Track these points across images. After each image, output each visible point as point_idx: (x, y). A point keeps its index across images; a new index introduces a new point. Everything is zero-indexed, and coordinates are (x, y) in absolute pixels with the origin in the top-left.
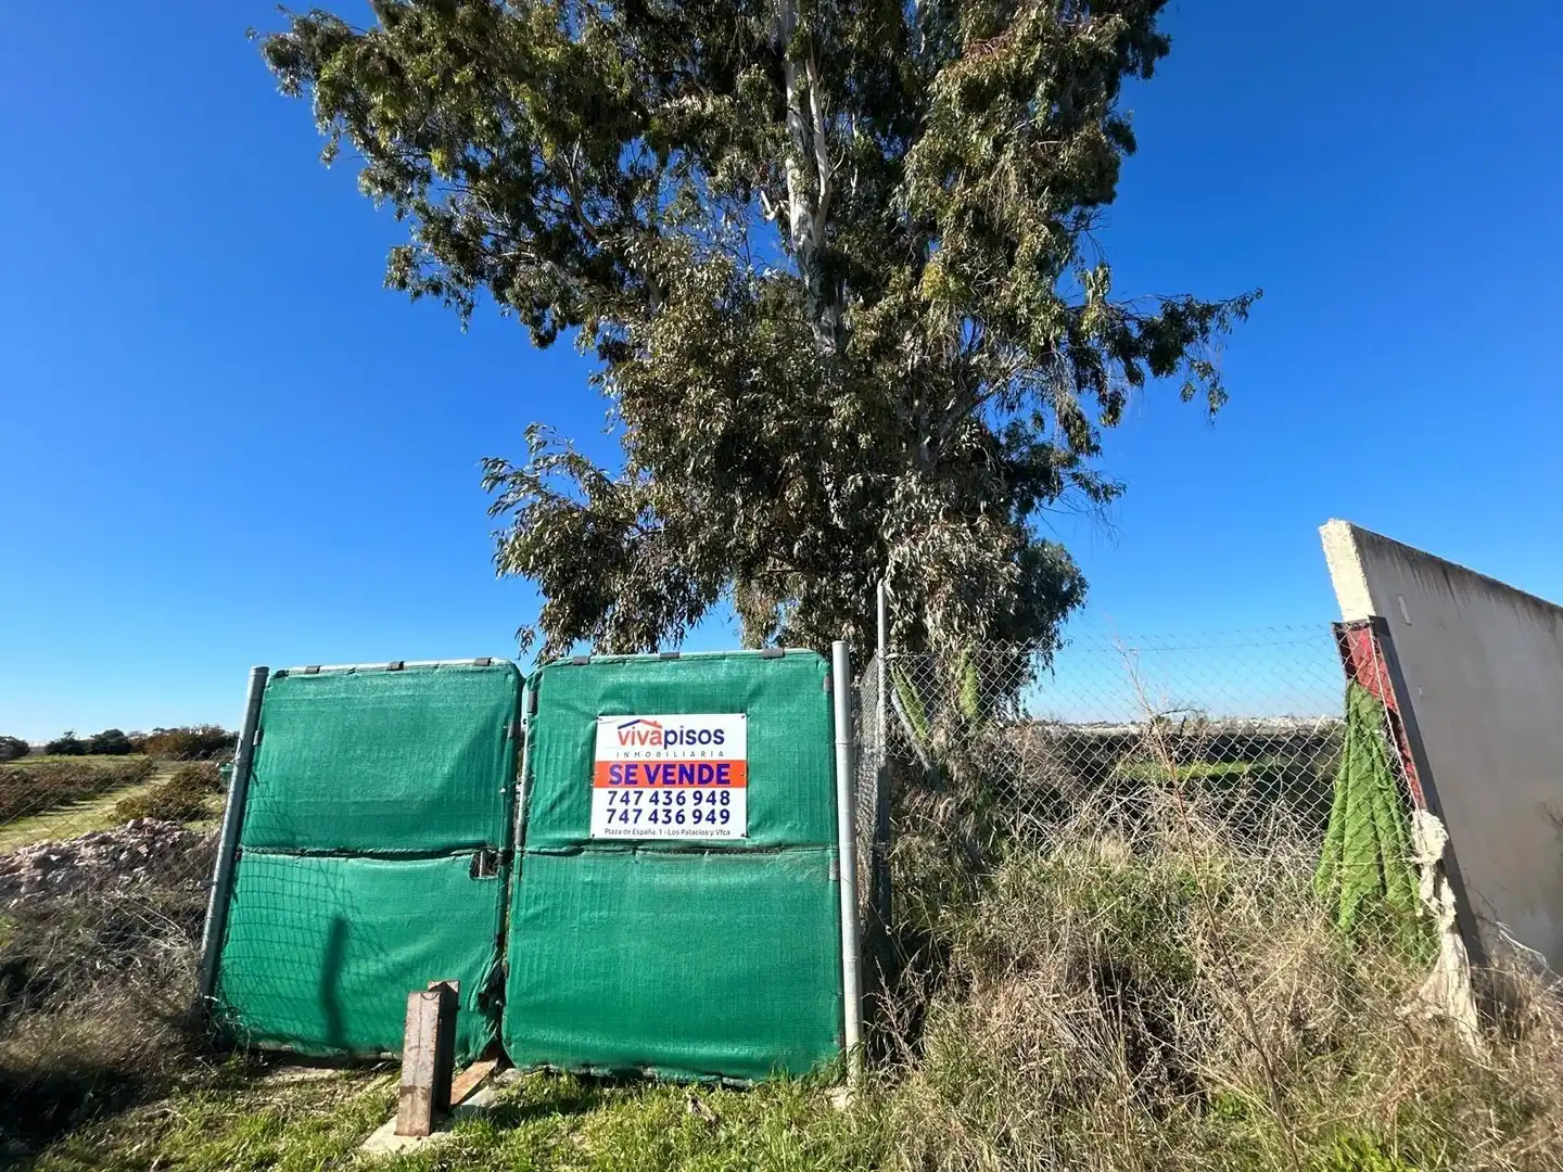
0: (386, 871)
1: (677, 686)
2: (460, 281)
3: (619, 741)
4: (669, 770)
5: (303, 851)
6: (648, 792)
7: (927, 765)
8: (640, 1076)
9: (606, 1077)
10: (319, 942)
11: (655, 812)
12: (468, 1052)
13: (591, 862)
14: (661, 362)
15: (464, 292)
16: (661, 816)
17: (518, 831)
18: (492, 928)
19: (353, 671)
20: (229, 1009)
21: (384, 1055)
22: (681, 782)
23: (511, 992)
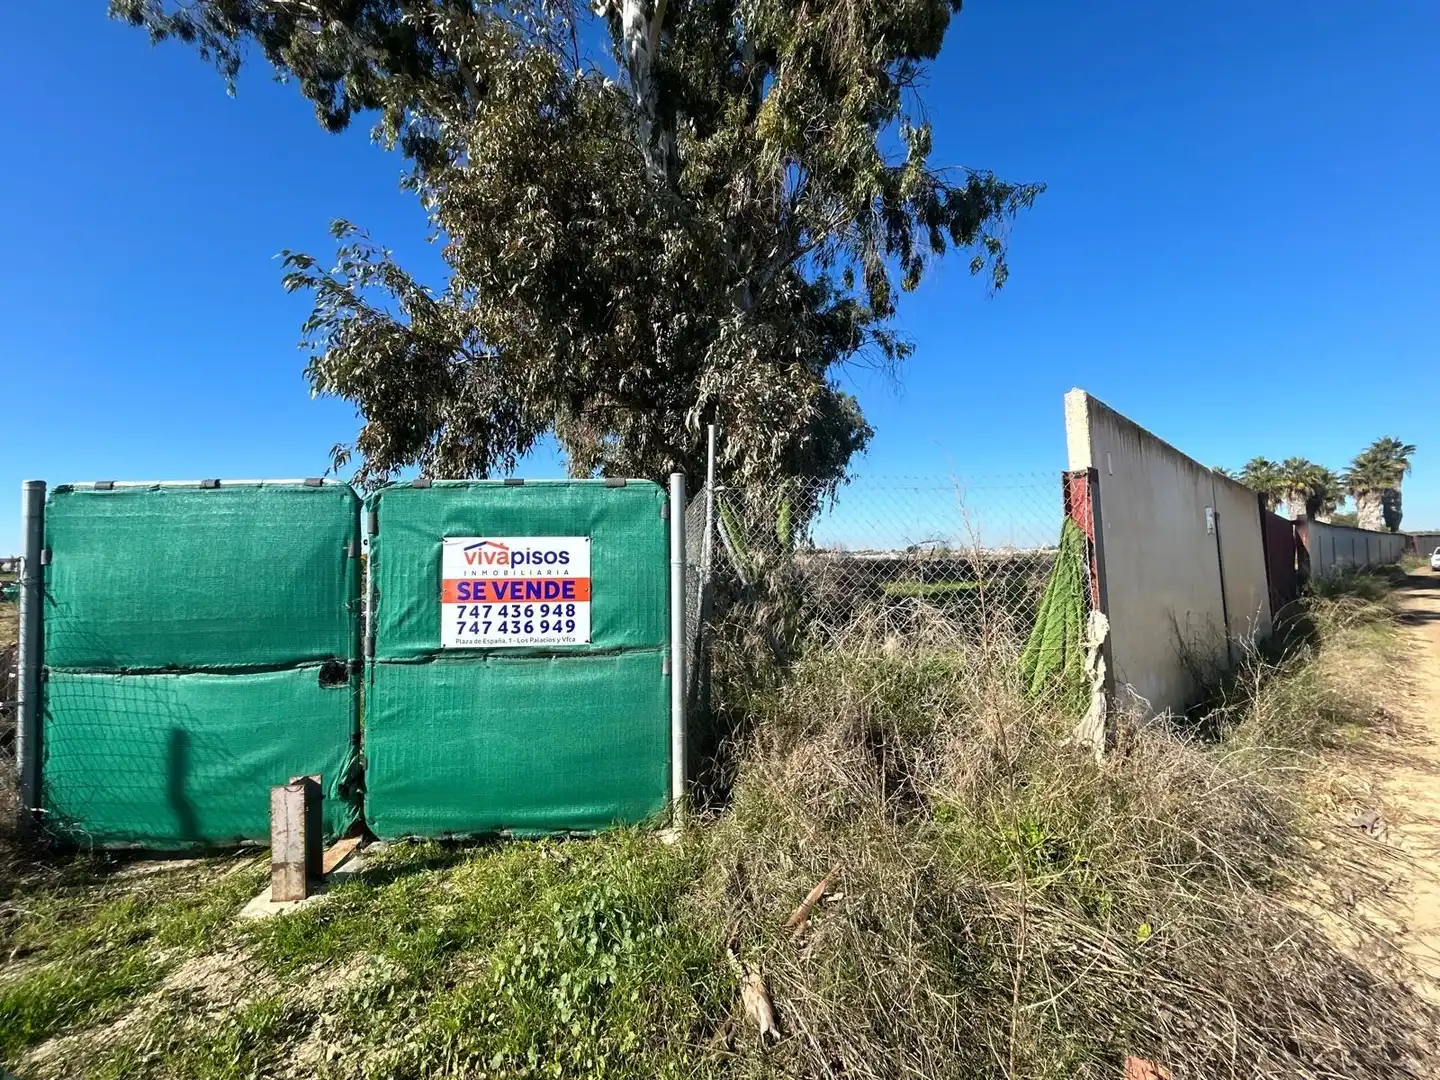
0: (226, 685)
1: (521, 510)
2: (220, 27)
3: (466, 562)
4: (517, 587)
5: (124, 669)
6: (497, 607)
7: (744, 581)
8: (498, 837)
9: (466, 840)
10: (158, 751)
11: (505, 624)
12: (332, 833)
13: (443, 669)
14: (482, 173)
15: (224, 42)
16: (510, 627)
17: (366, 643)
18: (348, 729)
19: (157, 488)
20: (62, 819)
21: (244, 843)
22: (528, 597)
23: (371, 782)
